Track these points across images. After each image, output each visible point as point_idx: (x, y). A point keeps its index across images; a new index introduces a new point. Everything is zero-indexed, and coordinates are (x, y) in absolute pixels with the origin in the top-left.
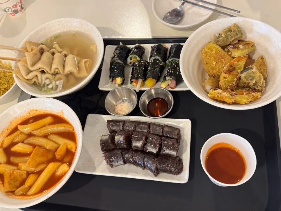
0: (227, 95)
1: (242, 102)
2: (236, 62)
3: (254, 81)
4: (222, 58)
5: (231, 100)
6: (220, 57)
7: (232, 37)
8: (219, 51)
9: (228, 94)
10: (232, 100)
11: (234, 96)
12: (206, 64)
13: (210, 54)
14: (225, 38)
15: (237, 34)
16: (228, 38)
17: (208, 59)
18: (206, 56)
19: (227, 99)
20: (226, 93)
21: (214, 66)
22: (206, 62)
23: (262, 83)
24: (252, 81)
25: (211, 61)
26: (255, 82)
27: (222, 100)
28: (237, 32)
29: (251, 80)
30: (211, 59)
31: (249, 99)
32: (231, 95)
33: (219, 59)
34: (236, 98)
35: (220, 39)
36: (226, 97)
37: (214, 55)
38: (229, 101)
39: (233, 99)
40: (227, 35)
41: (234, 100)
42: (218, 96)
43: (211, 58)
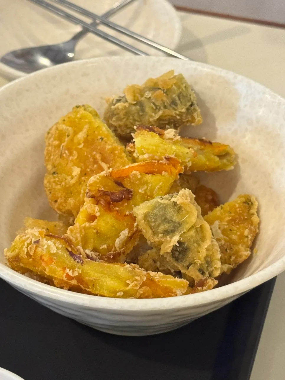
0: (54, 250)
1: (102, 287)
2: (134, 172)
3: (175, 239)
4: (104, 160)
5: (64, 269)
6: (98, 156)
7: (156, 109)
8: (99, 137)
9: (60, 246)
10: (67, 270)
11: (79, 258)
12: (54, 173)
13: (72, 140)
14: (134, 108)
15: (174, 103)
16: (143, 110)
17: (61, 156)
18: (59, 146)
19: (53, 266)
20: (54, 243)
21: (73, 181)
22: (54, 167)
23: (203, 253)
24: (168, 238)
25: (70, 164)
26: (179, 242)
27: (38, 269)
28: (174, 96)
29: (167, 232)
30: (71, 158)
31: (128, 285)
32: (71, 254)
33: (95, 162)
34: (85, 266)
35: (118, 108)
36: (52, 257)
37: (81, 146)
38: (59, 274)
39: (73, 268)
40: (143, 99)
41: (76, 274)
42: (28, 254)
43: (71, 154)
